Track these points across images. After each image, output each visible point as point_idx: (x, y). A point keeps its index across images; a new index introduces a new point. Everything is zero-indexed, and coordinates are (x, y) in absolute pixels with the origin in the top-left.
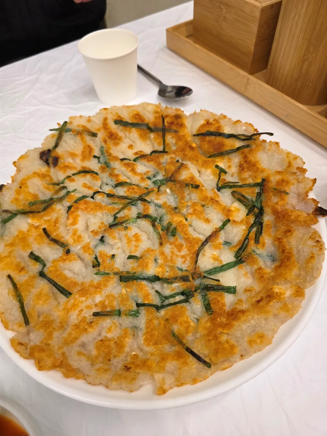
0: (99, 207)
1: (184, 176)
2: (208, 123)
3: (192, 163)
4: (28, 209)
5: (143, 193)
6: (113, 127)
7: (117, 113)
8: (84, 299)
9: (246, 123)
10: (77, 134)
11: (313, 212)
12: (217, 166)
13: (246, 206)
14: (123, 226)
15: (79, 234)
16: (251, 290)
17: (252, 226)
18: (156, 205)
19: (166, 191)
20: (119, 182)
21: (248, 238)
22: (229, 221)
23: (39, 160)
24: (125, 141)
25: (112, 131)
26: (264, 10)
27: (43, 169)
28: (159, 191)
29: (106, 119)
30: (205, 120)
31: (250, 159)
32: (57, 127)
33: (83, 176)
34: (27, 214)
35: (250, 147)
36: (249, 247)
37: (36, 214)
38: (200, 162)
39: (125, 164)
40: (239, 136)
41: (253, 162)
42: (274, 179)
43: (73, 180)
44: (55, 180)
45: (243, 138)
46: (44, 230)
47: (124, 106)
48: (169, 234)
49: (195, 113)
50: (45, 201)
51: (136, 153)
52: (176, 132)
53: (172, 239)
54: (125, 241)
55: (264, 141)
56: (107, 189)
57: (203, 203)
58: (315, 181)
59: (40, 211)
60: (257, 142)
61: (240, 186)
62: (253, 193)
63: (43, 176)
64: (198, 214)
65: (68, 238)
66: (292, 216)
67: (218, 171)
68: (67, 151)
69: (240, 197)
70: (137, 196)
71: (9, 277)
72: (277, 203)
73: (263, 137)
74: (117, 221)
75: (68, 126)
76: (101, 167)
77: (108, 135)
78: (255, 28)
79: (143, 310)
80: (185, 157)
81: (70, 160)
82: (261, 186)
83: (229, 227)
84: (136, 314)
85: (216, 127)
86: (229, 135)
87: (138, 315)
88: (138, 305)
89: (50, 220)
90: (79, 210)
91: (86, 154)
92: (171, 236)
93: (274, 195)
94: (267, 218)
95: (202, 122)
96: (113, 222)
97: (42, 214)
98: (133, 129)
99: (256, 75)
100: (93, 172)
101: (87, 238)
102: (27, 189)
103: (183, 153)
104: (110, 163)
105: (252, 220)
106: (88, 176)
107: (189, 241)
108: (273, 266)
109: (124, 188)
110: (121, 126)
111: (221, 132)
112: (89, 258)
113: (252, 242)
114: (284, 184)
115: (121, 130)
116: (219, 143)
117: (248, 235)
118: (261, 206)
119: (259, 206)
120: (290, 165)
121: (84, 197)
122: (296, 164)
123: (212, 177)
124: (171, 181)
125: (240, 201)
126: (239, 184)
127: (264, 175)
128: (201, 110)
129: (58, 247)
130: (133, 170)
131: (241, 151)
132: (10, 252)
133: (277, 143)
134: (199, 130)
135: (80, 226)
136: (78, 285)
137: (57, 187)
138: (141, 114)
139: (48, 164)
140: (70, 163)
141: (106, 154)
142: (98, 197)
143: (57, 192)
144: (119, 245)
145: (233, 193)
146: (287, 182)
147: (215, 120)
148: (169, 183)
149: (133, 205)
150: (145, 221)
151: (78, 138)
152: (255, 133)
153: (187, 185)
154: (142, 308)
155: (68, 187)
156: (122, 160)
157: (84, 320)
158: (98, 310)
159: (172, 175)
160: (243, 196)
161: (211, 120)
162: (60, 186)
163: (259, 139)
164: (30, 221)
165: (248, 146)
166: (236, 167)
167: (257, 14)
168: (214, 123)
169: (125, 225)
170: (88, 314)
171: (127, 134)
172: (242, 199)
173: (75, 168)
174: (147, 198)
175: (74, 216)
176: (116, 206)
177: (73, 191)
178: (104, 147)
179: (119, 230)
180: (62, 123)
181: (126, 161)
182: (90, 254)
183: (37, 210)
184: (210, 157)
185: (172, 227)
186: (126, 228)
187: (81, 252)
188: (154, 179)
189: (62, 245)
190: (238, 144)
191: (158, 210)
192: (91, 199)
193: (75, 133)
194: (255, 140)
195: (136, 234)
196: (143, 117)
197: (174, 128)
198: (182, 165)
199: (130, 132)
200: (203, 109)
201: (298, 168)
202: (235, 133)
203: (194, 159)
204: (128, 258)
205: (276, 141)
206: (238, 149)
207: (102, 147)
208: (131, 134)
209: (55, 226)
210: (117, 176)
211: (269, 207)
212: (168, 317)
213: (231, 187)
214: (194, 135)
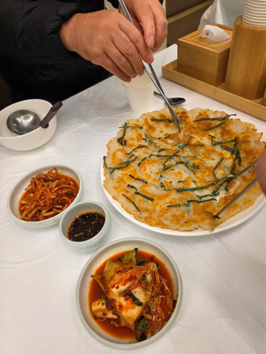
0: (154, 161)
1: (194, 142)
2: (201, 114)
3: (195, 135)
4: (119, 167)
5: (175, 152)
6: (151, 122)
7: (151, 116)
8: (161, 201)
9: (221, 111)
10: (133, 128)
11: (264, 148)
12: (209, 135)
13: (229, 151)
14: (170, 169)
15: (149, 175)
16: (241, 186)
17: (235, 159)
18: (183, 157)
19: (187, 150)
20: (160, 149)
21: (235, 164)
22: (223, 159)
23: (118, 143)
24: (157, 129)
25: (151, 125)
26: (220, 54)
27: (121, 147)
28: (183, 150)
29: (146, 119)
30: (199, 113)
31: (226, 129)
32: (122, 126)
33: (141, 149)
34: (119, 169)
35: (225, 123)
36: (237, 168)
37: (123, 168)
38: (200, 134)
39: (161, 140)
40: (219, 119)
41: (228, 130)
42: (241, 137)
43: (137, 151)
44: (127, 152)
45: (221, 119)
46: (130, 175)
47: (153, 112)
48: (196, 168)
49: (192, 110)
50: (125, 163)
51: (165, 135)
52: (184, 121)
53: (198, 170)
54: (174, 175)
55: (232, 119)
56: (156, 153)
57: (208, 153)
58: (262, 133)
59: (125, 167)
60: (228, 120)
61: (225, 143)
62: (232, 145)
63: (122, 151)
64: (208, 157)
65: (143, 177)
66: (254, 151)
67: (211, 138)
68: (129, 138)
69: (226, 148)
70: (172, 154)
71: (123, 195)
72: (245, 147)
73: (231, 117)
74: (166, 167)
75: (128, 125)
76: (149, 143)
77: (148, 127)
78: (216, 63)
79: (191, 204)
80: (191, 132)
81: (132, 142)
82: (235, 141)
83: (224, 161)
84: (188, 205)
85: (205, 116)
86: (213, 118)
87: (189, 205)
88: (189, 202)
89: (131, 171)
90: (145, 164)
91: (139, 138)
92: (197, 169)
93: (243, 144)
94: (242, 155)
95: (197, 114)
96: (164, 168)
97: (126, 168)
98: (161, 123)
99: (218, 87)
100: (145, 146)
101: (153, 176)
102: (117, 157)
103: (190, 131)
104: (152, 141)
105: (234, 156)
106: (144, 148)
107: (208, 168)
108: (250, 174)
109: (164, 151)
110: (154, 122)
111: (208, 117)
112: (158, 184)
113: (237, 166)
114: (247, 138)
115: (155, 124)
116: (209, 123)
117: (234, 163)
118: (237, 150)
119: (236, 151)
120: (248, 128)
121: (145, 158)
122: (251, 127)
123: (208, 140)
124: (188, 145)
125: (226, 149)
126: (223, 142)
127: (235, 136)
128: (195, 108)
129: (140, 182)
130: (166, 143)
131: (221, 126)
132: (119, 185)
133: (239, 119)
134: (196, 118)
135: (148, 171)
136: (156, 196)
137: (129, 156)
138: (164, 114)
139: (122, 145)
140: (131, 143)
141: (149, 137)
142: (152, 157)
143: (130, 158)
144: (171, 177)
145: (222, 147)
146: (249, 137)
147: (204, 112)
148: (187, 146)
149: (171, 159)
150: (182, 165)
151: (134, 130)
152: (227, 116)
153: (197, 146)
154: (190, 203)
155: (135, 155)
156: (159, 138)
157: (164, 209)
158: (169, 205)
159: (188, 142)
160: (227, 147)
161: (202, 113)
162: (130, 155)
163: (229, 119)
164: (121, 172)
165: (224, 123)
166: (220, 134)
167: (217, 57)
168: (204, 113)
169: (171, 168)
170: (165, 207)
171: (158, 125)
172: (227, 149)
173: (135, 146)
174: (178, 154)
175: (144, 167)
176: (163, 160)
177: (139, 156)
178: (147, 133)
179: (169, 171)
180: (124, 124)
181: (161, 139)
182: (158, 182)
183: (123, 167)
184: (205, 131)
185: (196, 165)
186: (172, 170)
187: (153, 182)
188: (178, 146)
189: (142, 180)
190: (218, 123)
191: (185, 159)
192: (149, 159)
193: (132, 128)
194: (227, 119)
195: (179, 171)
196: (165, 116)
197: (183, 119)
198: (191, 137)
199: (160, 124)
200: (196, 107)
201: (252, 129)
202: (216, 117)
203: (197, 133)
204: (178, 183)
205: (238, 118)
206: (219, 125)
207: (146, 134)
208: (160, 125)
209: (135, 173)
210: (159, 146)
211: (242, 150)
212: (204, 206)
213: (219, 144)
214: (194, 121)
